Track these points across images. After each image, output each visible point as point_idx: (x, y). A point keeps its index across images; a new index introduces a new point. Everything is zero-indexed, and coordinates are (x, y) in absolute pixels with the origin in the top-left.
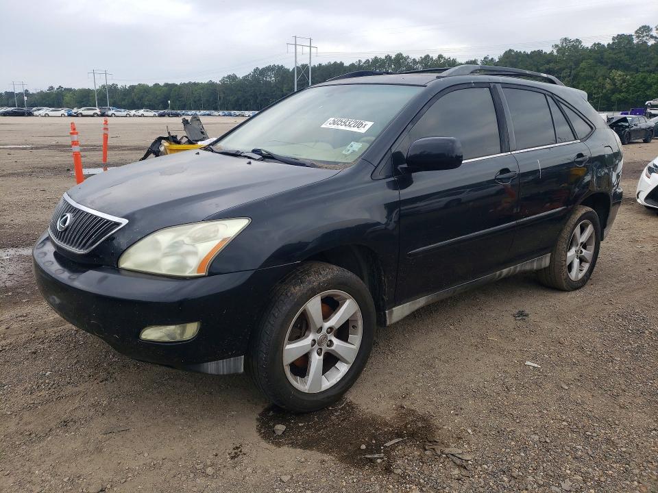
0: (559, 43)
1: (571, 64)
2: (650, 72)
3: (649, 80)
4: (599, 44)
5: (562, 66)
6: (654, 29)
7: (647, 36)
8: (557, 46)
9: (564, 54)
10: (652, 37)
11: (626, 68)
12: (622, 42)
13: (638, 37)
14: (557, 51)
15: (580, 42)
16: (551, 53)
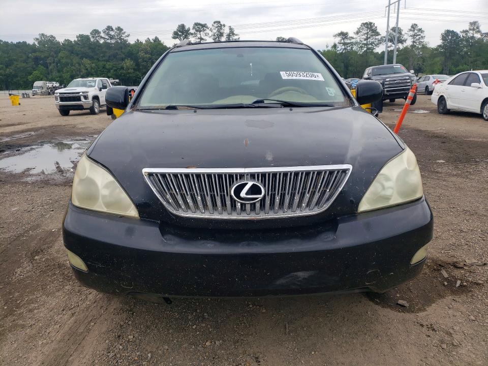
0: (38, 37)
1: (52, 53)
2: (107, 61)
3: (107, 67)
4: (68, 40)
5: (46, 54)
6: (102, 32)
7: (99, 36)
8: (37, 39)
9: (44, 45)
10: (102, 37)
11: (91, 58)
12: (83, 39)
13: (93, 37)
14: (39, 43)
15: (54, 38)
16: (34, 45)
